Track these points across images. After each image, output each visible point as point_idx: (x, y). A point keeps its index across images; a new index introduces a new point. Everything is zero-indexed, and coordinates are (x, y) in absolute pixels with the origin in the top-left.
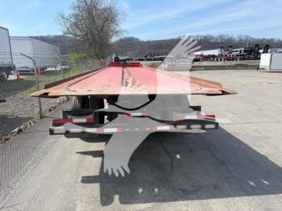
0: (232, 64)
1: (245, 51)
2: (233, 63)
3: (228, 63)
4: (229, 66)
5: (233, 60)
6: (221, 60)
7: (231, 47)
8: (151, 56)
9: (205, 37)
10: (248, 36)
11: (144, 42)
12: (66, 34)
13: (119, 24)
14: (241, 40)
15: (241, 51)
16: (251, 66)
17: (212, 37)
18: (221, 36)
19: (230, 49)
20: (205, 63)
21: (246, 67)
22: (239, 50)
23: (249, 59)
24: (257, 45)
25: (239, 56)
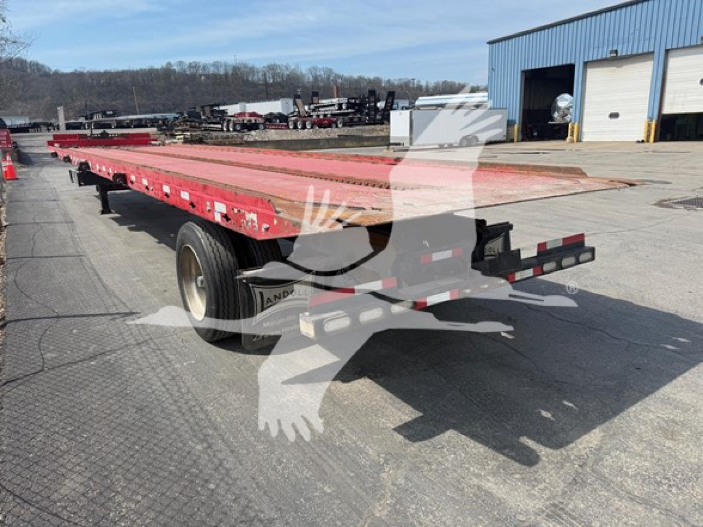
0: (332, 136)
1: (350, 105)
2: (334, 132)
3: (323, 133)
4: (328, 140)
5: (330, 126)
6: (304, 127)
7: (315, 94)
8: (104, 114)
9: (236, 69)
10: (331, 71)
11: (64, 75)
14: (316, 78)
15: (340, 105)
16: (369, 139)
17: (252, 70)
18: (272, 68)
19: (315, 99)
20: (273, 134)
21: (359, 141)
22: (335, 101)
23: (360, 123)
24: (372, 92)
25: (341, 118)
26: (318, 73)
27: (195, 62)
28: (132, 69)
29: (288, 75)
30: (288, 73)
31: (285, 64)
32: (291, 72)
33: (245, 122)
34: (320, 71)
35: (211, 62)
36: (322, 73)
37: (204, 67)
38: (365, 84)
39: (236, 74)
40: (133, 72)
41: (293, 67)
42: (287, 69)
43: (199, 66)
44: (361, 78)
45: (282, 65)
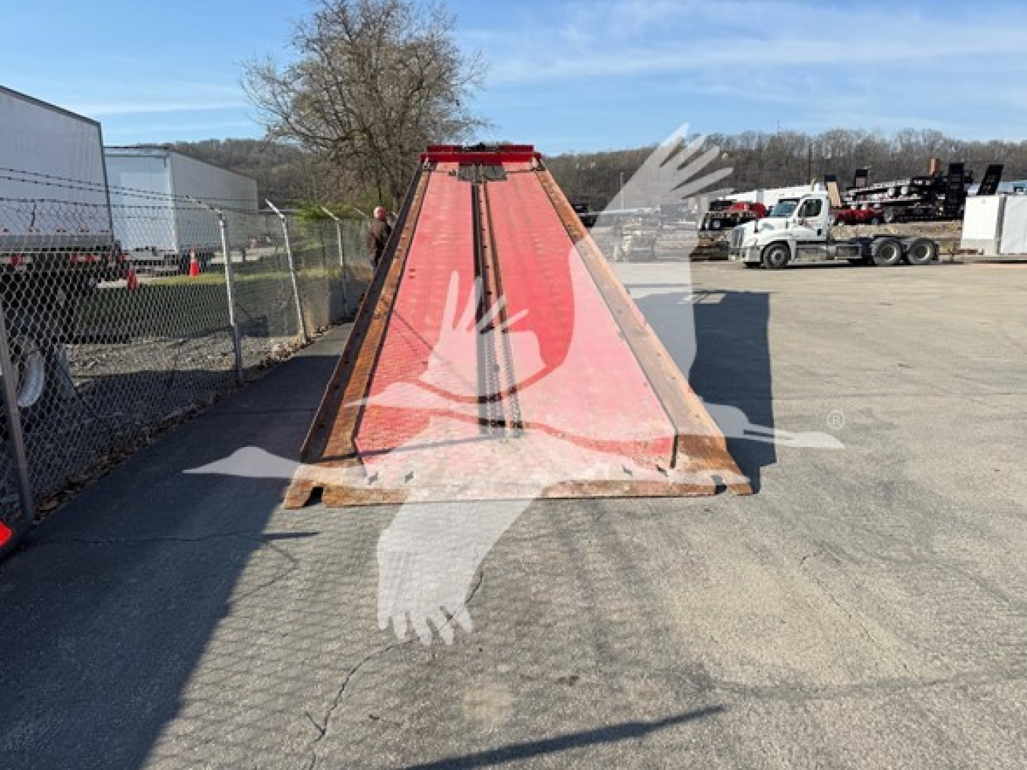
0: (864, 234)
1: (913, 189)
2: (869, 231)
3: (849, 232)
5: (868, 221)
7: (861, 173)
9: (775, 140)
10: (937, 135)
12: (278, 134)
13: (462, 97)
14: (908, 147)
15: (898, 191)
17: (800, 141)
18: (833, 136)
19: (861, 181)
22: (892, 185)
23: (927, 216)
24: (956, 168)
25: (891, 208)
26: (913, 140)
27: (716, 134)
28: (630, 149)
29: (859, 146)
30: (860, 141)
31: (856, 129)
32: (865, 141)
33: (728, 216)
34: (916, 137)
35: (740, 133)
36: (921, 139)
37: (728, 142)
38: (1002, 152)
39: (774, 147)
40: (632, 152)
41: (869, 132)
42: (859, 137)
43: (721, 141)
44: (996, 144)
45: (852, 131)
